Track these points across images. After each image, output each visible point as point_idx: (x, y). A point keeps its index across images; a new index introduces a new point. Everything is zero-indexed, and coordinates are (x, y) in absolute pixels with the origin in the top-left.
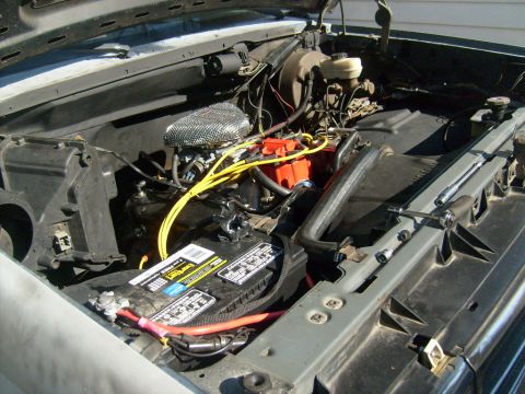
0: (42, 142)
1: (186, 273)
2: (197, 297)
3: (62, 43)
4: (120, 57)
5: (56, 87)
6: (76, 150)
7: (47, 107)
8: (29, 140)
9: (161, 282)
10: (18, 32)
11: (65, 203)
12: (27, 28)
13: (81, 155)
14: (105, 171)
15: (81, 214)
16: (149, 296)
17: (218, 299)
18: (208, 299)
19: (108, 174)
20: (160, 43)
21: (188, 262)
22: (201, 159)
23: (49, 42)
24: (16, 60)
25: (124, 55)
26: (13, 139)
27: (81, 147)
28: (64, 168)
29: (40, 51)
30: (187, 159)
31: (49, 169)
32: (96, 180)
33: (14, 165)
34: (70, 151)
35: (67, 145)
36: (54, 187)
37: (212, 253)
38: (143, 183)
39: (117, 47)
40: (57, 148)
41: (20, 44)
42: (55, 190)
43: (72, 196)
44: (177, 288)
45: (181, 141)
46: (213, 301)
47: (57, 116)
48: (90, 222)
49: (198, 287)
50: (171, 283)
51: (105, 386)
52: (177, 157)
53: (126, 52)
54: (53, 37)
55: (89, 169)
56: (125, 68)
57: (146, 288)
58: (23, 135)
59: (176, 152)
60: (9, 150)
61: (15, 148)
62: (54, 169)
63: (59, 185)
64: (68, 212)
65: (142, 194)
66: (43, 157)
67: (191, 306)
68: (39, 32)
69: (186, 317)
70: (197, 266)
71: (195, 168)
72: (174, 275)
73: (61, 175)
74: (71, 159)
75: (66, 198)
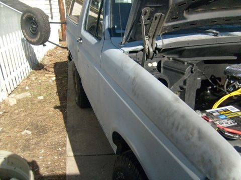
0: (178, 61)
1: (227, 113)
2: (230, 121)
3: (195, 26)
4: (215, 35)
5: (188, 42)
6: (191, 66)
7: (183, 49)
8: (174, 59)
9: (217, 114)
10: (181, 20)
11: (181, 84)
12: (184, 18)
13: (192, 68)
14: (198, 77)
15: (186, 90)
16: (212, 116)
17: (238, 124)
18: (234, 123)
19: (199, 79)
20: (232, 33)
21: (229, 111)
22: (238, 83)
23: (191, 25)
24: (177, 29)
25: (216, 35)
26: (168, 58)
27: (193, 65)
28: (185, 71)
29: (187, 28)
30: (232, 82)
31: (179, 71)
32: (195, 79)
33: (167, 67)
34: (188, 66)
35: (188, 63)
36: (179, 78)
37: (239, 110)
38: (210, 87)
39: (214, 31)
40: (184, 64)
41: (180, 24)
42: (179, 79)
43: (185, 82)
44: (223, 117)
45: (231, 73)
46: (236, 124)
47: (185, 53)
48: (188, 94)
49: (231, 118)
50: (221, 115)
51: (196, 132)
52: (227, 80)
53: (217, 34)
54: (192, 23)
55: (193, 74)
56: (216, 40)
57: (212, 114)
58: (172, 57)
59: (228, 77)
60: (166, 61)
61: (168, 61)
62: (181, 71)
63: (181, 77)
64: (181, 88)
65: (209, 91)
66: (178, 66)
67: (227, 123)
68: (188, 21)
69: (225, 125)
70: (232, 112)
71: (234, 86)
72: (222, 113)
73: (183, 74)
74: (188, 69)
75: (182, 82)
